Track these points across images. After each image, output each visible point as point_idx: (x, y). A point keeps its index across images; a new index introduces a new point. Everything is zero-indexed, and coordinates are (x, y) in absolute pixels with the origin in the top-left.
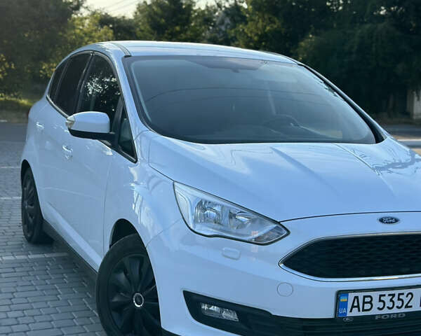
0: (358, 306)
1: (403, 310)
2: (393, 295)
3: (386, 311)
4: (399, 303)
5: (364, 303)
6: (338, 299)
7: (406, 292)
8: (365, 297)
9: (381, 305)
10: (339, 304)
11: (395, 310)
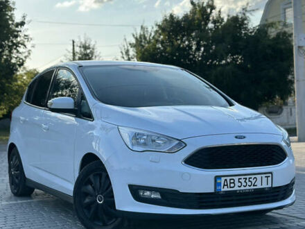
0: (227, 185)
1: (252, 187)
2: (246, 179)
3: (242, 188)
4: (250, 184)
5: (230, 183)
6: (215, 181)
7: (253, 177)
8: (230, 180)
9: (240, 184)
10: (217, 184)
11: (248, 188)
